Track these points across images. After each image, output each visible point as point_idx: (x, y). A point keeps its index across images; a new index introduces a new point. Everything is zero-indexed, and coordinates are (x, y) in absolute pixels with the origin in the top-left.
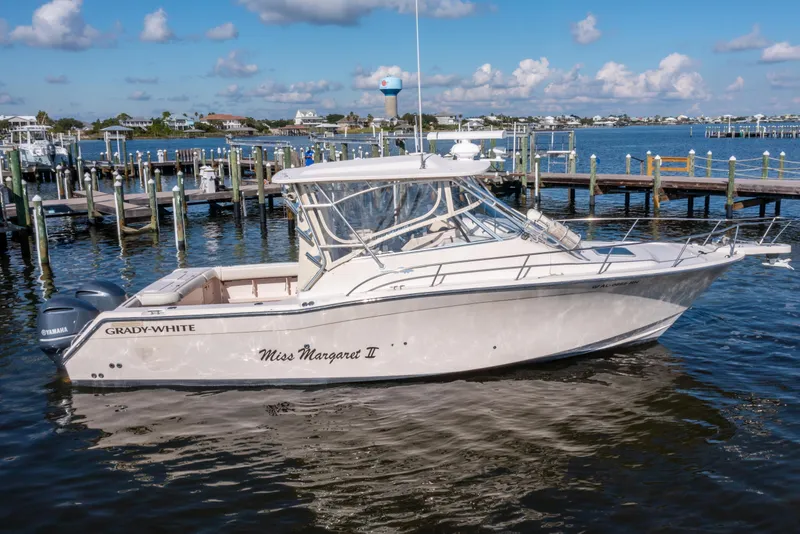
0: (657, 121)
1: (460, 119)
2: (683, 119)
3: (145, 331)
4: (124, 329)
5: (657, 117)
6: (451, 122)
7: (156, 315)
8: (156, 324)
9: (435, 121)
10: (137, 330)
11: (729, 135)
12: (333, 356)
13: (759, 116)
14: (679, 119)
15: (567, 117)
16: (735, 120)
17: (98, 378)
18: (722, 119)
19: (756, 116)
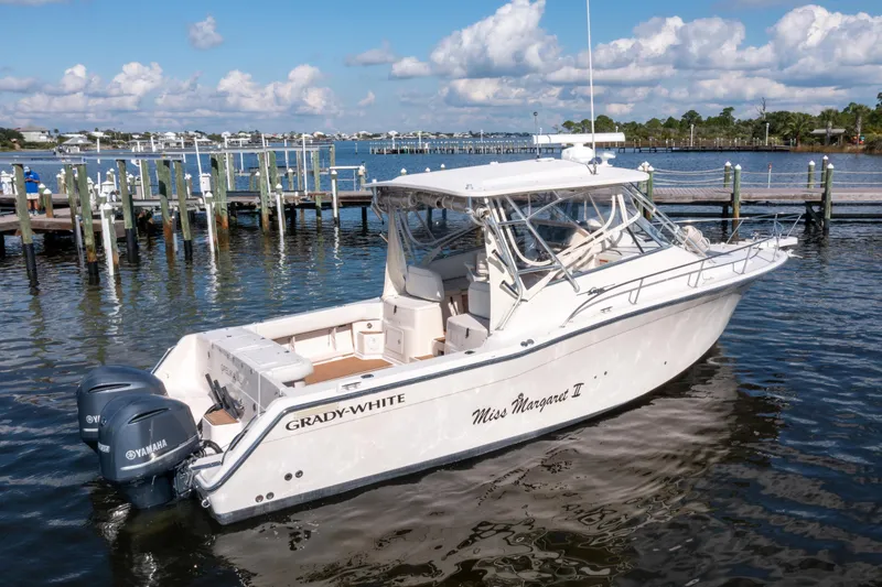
0: (292, 138)
1: (55, 135)
2: (319, 136)
3: (341, 415)
4: (313, 418)
5: (292, 133)
6: (43, 138)
7: (352, 390)
8: (354, 403)
9: (20, 137)
10: (330, 416)
11: (395, 152)
12: (545, 402)
13: (393, 133)
14: (315, 135)
15: (191, 133)
16: (369, 136)
17: (265, 501)
18: (358, 136)
19: (391, 133)
